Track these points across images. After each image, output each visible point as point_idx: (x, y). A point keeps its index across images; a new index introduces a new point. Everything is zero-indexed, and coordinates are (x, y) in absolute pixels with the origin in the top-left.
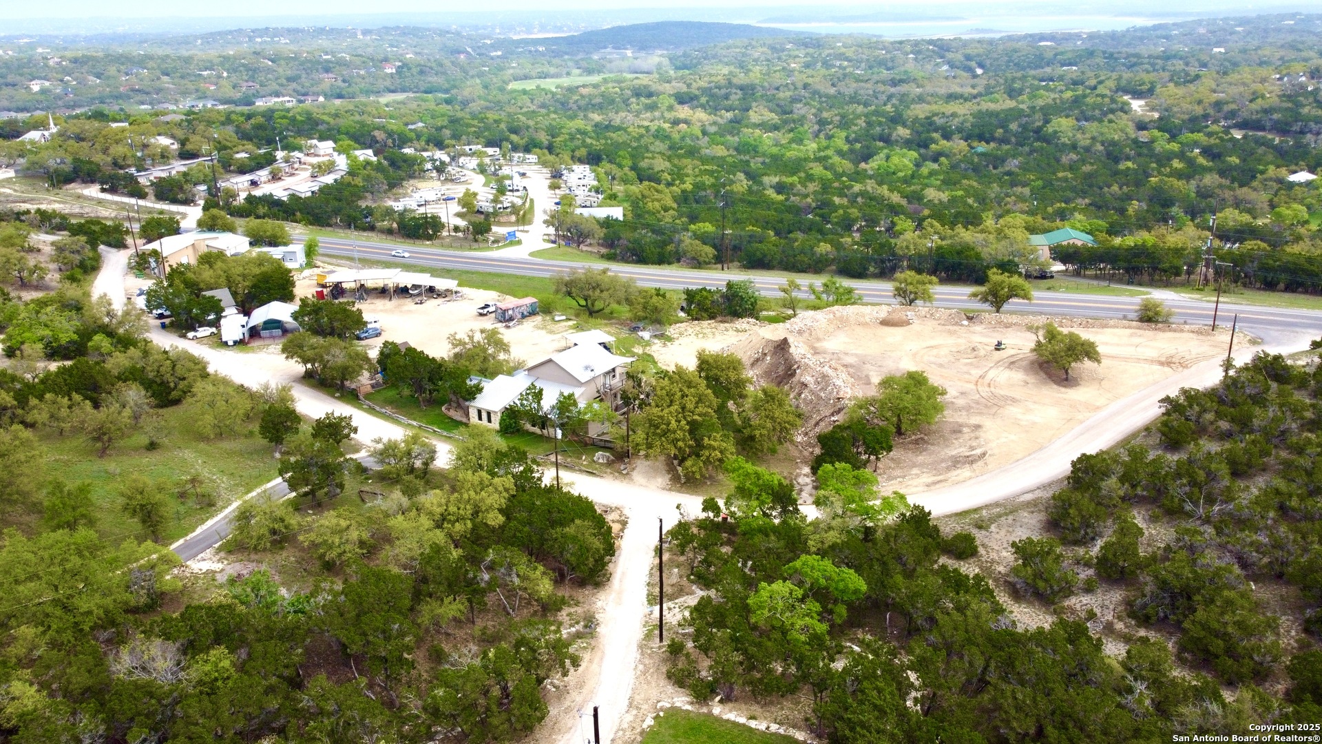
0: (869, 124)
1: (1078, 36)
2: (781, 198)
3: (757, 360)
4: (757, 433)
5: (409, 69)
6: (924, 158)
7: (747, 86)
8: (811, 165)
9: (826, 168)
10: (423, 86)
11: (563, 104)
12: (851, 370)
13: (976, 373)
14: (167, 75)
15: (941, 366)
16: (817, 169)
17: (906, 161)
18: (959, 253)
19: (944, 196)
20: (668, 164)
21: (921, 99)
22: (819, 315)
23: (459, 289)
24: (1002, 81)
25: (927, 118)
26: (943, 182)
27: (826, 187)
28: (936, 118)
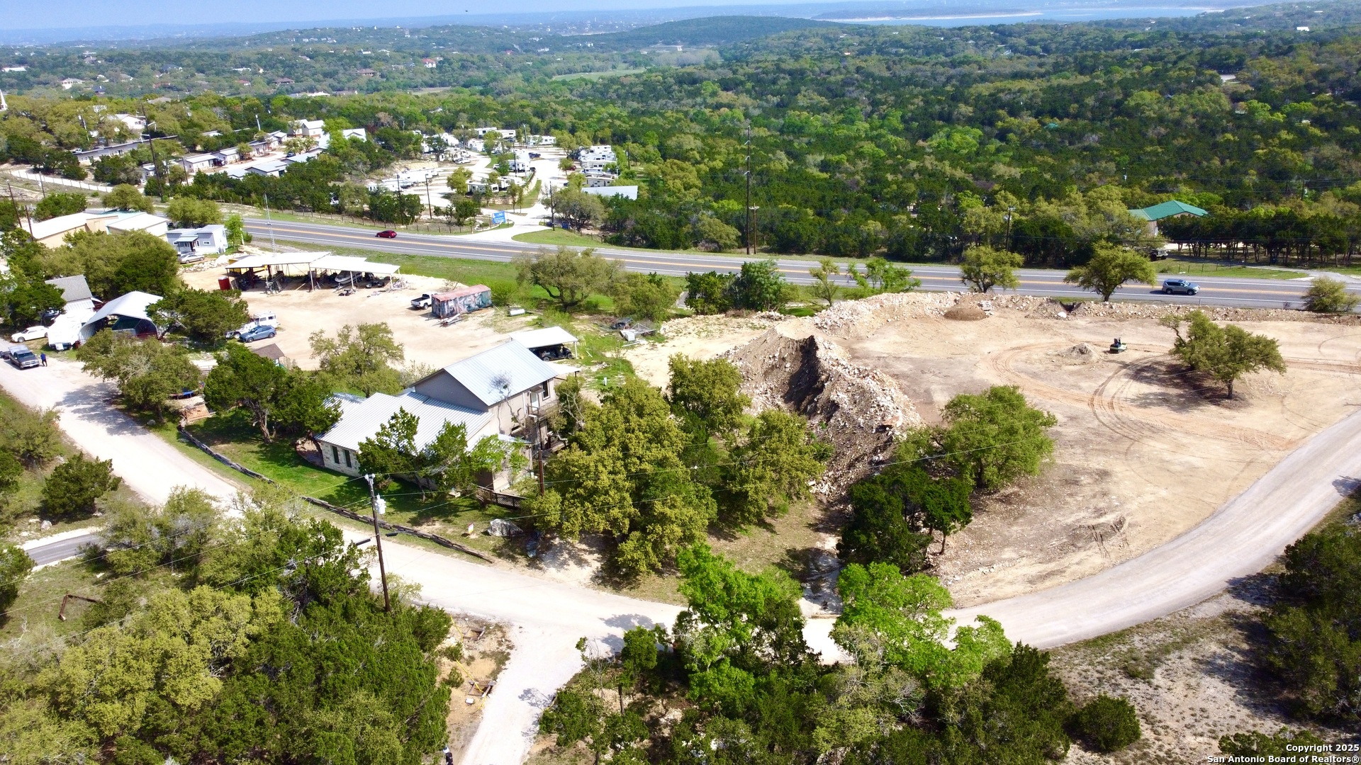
0: (926, 102)
1: (1146, 22)
2: (825, 175)
3: (773, 367)
4: (749, 487)
5: (451, 64)
6: (989, 136)
7: (796, 71)
8: (862, 143)
9: (878, 146)
10: (462, 80)
11: (602, 93)
12: (904, 383)
13: (1089, 386)
14: (203, 72)
15: (1035, 375)
16: (868, 147)
17: (969, 138)
18: (1044, 228)
19: (1016, 172)
20: (699, 143)
21: (983, 79)
22: (861, 305)
23: (398, 276)
24: (1071, 60)
25: (991, 95)
26: (1012, 158)
27: (877, 164)
28: (1001, 95)
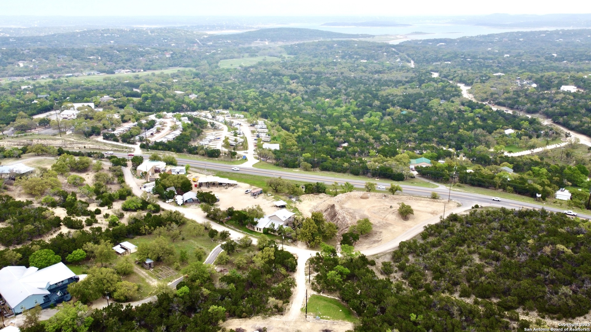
0: (365, 97)
1: (456, 41)
2: (332, 138)
3: (326, 210)
4: (327, 234)
5: (176, 55)
6: (384, 115)
7: (318, 72)
8: (343, 119)
9: (348, 122)
10: (183, 64)
11: (244, 78)
12: (351, 214)
14: (75, 58)
15: (375, 213)
16: (345, 122)
17: (377, 118)
21: (386, 83)
22: (343, 195)
23: (237, 183)
25: (386, 96)
28: (389, 97)
